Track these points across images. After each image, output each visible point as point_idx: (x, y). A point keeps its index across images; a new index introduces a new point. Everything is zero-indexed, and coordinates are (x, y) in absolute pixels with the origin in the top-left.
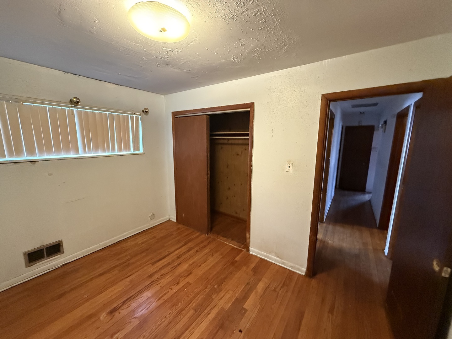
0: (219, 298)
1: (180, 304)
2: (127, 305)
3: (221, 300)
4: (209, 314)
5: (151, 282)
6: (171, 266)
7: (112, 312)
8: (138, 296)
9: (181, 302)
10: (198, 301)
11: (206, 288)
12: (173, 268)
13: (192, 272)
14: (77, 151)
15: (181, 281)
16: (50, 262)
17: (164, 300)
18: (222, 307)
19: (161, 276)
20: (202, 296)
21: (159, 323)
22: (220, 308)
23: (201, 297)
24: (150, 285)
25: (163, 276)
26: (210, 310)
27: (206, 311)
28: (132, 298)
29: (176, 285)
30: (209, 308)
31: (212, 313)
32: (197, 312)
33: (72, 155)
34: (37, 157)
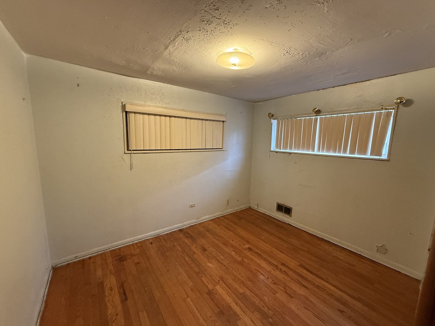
0: (252, 319)
1: (251, 283)
2: (254, 254)
3: (250, 320)
4: (236, 304)
5: (276, 264)
6: (301, 280)
7: (250, 249)
8: (261, 259)
9: (252, 284)
10: (251, 297)
11: (269, 309)
12: (298, 281)
13: (293, 298)
14: (313, 150)
15: (278, 286)
16: (284, 217)
17: (256, 273)
18: (241, 318)
19: (285, 272)
20: (257, 303)
21: (236, 270)
22: (241, 316)
23: (257, 301)
24: (273, 265)
25: (284, 273)
26: (240, 306)
27: (239, 302)
28: (260, 256)
29: (273, 282)
30: (242, 305)
31: (237, 307)
32: (240, 295)
33: (310, 152)
34: (293, 151)
